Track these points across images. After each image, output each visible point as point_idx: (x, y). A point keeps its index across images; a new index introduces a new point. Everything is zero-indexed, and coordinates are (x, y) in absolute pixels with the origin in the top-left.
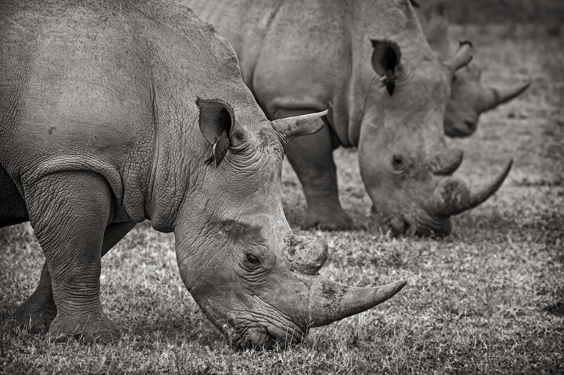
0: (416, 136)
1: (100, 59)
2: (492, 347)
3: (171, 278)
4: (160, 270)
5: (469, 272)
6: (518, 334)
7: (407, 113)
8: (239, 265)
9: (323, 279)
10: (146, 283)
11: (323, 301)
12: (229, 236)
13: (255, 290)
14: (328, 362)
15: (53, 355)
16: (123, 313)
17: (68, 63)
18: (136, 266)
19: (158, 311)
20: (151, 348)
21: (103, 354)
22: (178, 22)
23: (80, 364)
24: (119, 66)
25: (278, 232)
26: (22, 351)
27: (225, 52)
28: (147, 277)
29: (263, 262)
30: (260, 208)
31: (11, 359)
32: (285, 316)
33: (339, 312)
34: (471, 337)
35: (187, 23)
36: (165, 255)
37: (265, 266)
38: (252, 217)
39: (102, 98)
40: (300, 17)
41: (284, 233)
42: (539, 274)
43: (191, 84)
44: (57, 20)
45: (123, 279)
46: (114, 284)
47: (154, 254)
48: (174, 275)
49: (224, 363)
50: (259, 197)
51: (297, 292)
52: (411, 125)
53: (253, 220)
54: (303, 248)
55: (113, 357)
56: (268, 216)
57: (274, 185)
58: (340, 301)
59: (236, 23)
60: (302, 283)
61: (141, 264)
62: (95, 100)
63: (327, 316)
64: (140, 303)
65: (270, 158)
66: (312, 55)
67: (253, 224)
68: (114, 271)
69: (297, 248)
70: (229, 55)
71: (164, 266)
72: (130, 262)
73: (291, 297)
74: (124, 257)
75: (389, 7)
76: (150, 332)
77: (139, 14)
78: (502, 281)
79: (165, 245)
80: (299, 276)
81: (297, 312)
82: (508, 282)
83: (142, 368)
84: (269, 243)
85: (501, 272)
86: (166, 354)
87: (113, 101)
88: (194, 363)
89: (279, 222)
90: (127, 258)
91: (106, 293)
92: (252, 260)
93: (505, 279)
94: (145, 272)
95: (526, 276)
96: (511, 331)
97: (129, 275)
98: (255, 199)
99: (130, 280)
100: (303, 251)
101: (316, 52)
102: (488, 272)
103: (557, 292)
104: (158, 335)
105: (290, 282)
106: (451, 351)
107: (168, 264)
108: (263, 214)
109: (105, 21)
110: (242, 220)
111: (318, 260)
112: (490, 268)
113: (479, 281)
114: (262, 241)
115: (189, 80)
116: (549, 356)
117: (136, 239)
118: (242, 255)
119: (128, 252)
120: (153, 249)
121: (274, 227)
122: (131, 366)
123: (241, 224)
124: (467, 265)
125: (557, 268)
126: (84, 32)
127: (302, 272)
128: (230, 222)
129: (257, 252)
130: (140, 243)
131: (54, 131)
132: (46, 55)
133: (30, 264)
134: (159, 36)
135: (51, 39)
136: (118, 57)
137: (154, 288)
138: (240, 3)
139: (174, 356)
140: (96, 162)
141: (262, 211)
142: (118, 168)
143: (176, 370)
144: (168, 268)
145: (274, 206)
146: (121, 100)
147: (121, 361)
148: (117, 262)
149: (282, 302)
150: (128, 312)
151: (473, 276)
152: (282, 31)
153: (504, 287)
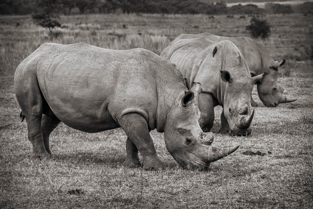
0: (236, 101)
1: (139, 76)
2: (226, 166)
3: (122, 144)
4: (119, 142)
5: (219, 141)
6: (234, 161)
7: (233, 94)
8: (184, 143)
9: (213, 146)
10: (114, 146)
11: (213, 153)
12: (180, 133)
13: (190, 151)
14: (173, 172)
15: (85, 169)
16: (107, 156)
17: (129, 78)
18: (111, 141)
19: (118, 155)
20: (116, 167)
21: (101, 169)
22: (164, 63)
23: (94, 172)
24: (145, 78)
25: (197, 131)
26: (75, 168)
27: (179, 73)
28: (114, 144)
29: (192, 141)
30: (190, 124)
31: (72, 171)
32: (200, 159)
33: (218, 157)
34: (219, 163)
35: (167, 63)
36: (120, 137)
37: (193, 142)
38: (187, 127)
39: (140, 89)
40: (210, 63)
41: (199, 132)
42: (241, 142)
43: (167, 83)
44: (125, 64)
45: (107, 145)
46: (104, 146)
47: (117, 137)
48: (123, 144)
49: (139, 172)
50: (190, 120)
51: (204, 151)
52: (234, 98)
53: (188, 128)
54: (205, 136)
55: (104, 170)
56: (193, 126)
57: (195, 116)
58: (218, 153)
59: (190, 64)
60: (206, 148)
61: (113, 140)
62: (138, 90)
63: (214, 158)
64: (112, 153)
65: (193, 107)
66: (211, 75)
67: (188, 129)
68: (104, 142)
69: (203, 136)
70: (181, 74)
71: (120, 141)
72: (109, 139)
73: (202, 153)
74: (107, 138)
75: (234, 58)
76: (116, 162)
77: (151, 61)
78: (229, 144)
79: (120, 134)
80: (205, 146)
81: (204, 157)
82: (231, 145)
83: (113, 174)
84: (194, 135)
85: (229, 141)
86: (121, 169)
87: (143, 90)
88: (130, 172)
89: (197, 128)
90: (108, 138)
91: (101, 149)
92: (188, 141)
93: (230, 144)
94: (114, 143)
95: (236, 143)
96: (232, 161)
97: (109, 143)
98: (188, 121)
99: (109, 145)
100: (205, 137)
101: (213, 74)
102: (224, 141)
103: (246, 148)
104: (118, 163)
105: (202, 148)
106: (213, 167)
107: (121, 140)
108: (191, 126)
109: (140, 63)
110: (184, 128)
111: (211, 140)
112: (225, 140)
113: (222, 144)
114: (191, 135)
115: (167, 82)
116: (244, 168)
117: (111, 132)
118: (185, 140)
119: (109, 136)
120: (116, 135)
121: (195, 130)
122: (110, 173)
123: (184, 129)
124: (218, 139)
125: (246, 140)
126: (134, 67)
127: (205, 144)
128: (180, 129)
129: (190, 138)
130: (113, 133)
131: (125, 100)
132: (122, 76)
133: (77, 140)
134: (158, 68)
135: (123, 70)
136: (145, 75)
137: (117, 148)
138: (192, 57)
139: (123, 170)
140: (139, 110)
141: (191, 125)
142: (147, 112)
143: (124, 174)
144: (121, 141)
145: (195, 123)
146: (146, 89)
147: (106, 172)
148: (105, 139)
149: (199, 154)
150: (108, 156)
151: (220, 143)
152: (204, 67)
153: (229, 146)
